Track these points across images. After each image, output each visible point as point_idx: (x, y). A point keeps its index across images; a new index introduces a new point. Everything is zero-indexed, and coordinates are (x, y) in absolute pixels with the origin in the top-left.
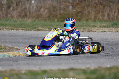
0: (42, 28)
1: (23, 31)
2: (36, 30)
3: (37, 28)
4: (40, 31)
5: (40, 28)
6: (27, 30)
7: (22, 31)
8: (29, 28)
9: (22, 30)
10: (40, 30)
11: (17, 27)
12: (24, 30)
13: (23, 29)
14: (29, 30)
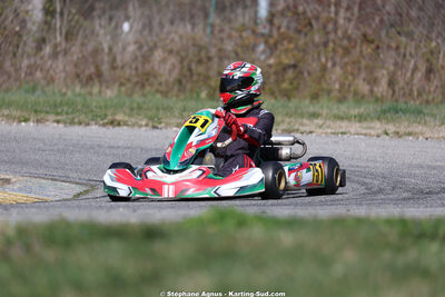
0: (126, 118)
1: (61, 125)
2: (104, 125)
3: (110, 118)
4: (117, 128)
5: (119, 117)
6: (72, 123)
7: (55, 125)
8: (82, 117)
9: (58, 122)
10: (119, 124)
11: (41, 112)
12: (65, 123)
13: (59, 118)
14: (80, 123)
